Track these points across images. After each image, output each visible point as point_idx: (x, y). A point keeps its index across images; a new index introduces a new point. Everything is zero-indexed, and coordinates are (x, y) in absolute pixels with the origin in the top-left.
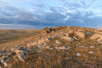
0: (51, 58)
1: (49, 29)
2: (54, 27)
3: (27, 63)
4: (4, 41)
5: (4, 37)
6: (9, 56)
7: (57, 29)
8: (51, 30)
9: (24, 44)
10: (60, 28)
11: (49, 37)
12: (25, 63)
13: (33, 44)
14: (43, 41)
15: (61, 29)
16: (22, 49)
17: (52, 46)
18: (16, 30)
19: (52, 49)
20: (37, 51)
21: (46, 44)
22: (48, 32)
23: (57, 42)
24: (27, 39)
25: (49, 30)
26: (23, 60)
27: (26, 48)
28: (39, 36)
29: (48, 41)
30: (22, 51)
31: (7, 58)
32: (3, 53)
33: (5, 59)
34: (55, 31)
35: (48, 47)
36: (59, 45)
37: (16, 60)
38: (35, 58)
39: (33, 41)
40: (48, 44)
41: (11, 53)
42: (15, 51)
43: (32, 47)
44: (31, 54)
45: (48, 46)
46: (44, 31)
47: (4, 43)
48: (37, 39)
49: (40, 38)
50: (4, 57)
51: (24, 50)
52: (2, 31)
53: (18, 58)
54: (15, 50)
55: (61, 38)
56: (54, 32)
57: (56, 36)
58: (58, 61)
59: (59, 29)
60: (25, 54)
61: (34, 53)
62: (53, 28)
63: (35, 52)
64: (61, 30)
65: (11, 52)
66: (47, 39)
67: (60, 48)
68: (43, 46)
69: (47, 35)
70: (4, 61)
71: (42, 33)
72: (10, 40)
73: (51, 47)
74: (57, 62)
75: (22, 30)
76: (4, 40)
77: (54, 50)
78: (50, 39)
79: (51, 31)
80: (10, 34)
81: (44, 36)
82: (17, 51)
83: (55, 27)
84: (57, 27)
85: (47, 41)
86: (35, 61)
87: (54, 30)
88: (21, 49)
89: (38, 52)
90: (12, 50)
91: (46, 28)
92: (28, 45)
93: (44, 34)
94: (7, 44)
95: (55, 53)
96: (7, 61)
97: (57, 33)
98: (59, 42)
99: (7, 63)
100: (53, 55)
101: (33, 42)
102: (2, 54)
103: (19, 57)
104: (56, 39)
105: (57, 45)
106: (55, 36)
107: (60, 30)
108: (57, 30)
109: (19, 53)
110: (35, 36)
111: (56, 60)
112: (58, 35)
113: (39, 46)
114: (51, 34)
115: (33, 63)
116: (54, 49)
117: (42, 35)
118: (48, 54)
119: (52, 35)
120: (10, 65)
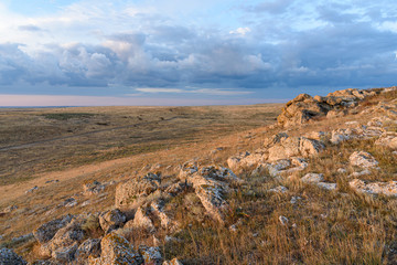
0: (330, 226)
1: (315, 101)
2: (341, 93)
3: (232, 228)
4: (154, 142)
5: (155, 130)
6: (173, 194)
7: (357, 99)
8: (324, 105)
9: (216, 156)
10: (371, 97)
11: (315, 135)
12: (226, 226)
13: (250, 161)
14: (288, 152)
15: (374, 100)
16: (211, 174)
17: (334, 175)
18: (190, 108)
19: (332, 187)
20: (266, 188)
21: (302, 165)
22: (309, 115)
23: (356, 158)
24: (226, 141)
25: (314, 108)
26: (217, 216)
27: (225, 173)
28: (270, 132)
29: (313, 151)
30: (212, 182)
31: (168, 201)
32: (157, 182)
33: (163, 202)
34: (346, 113)
35: (314, 178)
36: (366, 172)
37: (196, 210)
38: (262, 214)
39: (247, 149)
40: (313, 167)
41: (177, 185)
42: (191, 179)
43: (246, 171)
44: (246, 197)
45: (314, 175)
46: (290, 110)
47: (154, 150)
48: (266, 144)
49: (277, 140)
50: (158, 193)
51: (217, 178)
52: (148, 111)
53: (200, 203)
54: (190, 175)
55: (377, 143)
56: (341, 113)
57: (354, 132)
58: (369, 247)
59: (368, 102)
60: (224, 195)
61: (258, 196)
62: (333, 98)
63: (259, 190)
64: (374, 108)
65: (179, 180)
66: (309, 145)
67: (375, 188)
68: (291, 170)
69: (308, 128)
70: (159, 208)
71: (281, 117)
72: (170, 141)
73: (327, 180)
74: (359, 249)
75: (207, 107)
76: (153, 139)
77: (343, 195)
78: (324, 145)
79: (326, 111)
80: (170, 123)
81: (294, 130)
82: (198, 182)
83: (343, 91)
84: (357, 94)
85: (307, 151)
86: (262, 224)
87: (341, 105)
88: (210, 176)
89: (272, 193)
90: (182, 174)
91: (303, 99)
92: (231, 163)
93: (293, 123)
94: (163, 153)
95: (351, 209)
96: (169, 208)
97: (355, 119)
98: (369, 158)
99: (169, 215)
100: (339, 216)
101: (247, 154)
102: (153, 184)
103: (205, 202)
104: (351, 144)
105: (356, 174)
106: (347, 131)
107: (370, 104)
108: (352, 104)
109: (205, 187)
110: (253, 131)
111: (357, 238)
112: (360, 131)
113: (273, 172)
114: (323, 122)
115: (253, 231)
116: (344, 189)
117: (282, 128)
118: (315, 206)
119: (328, 129)
120: (176, 223)
